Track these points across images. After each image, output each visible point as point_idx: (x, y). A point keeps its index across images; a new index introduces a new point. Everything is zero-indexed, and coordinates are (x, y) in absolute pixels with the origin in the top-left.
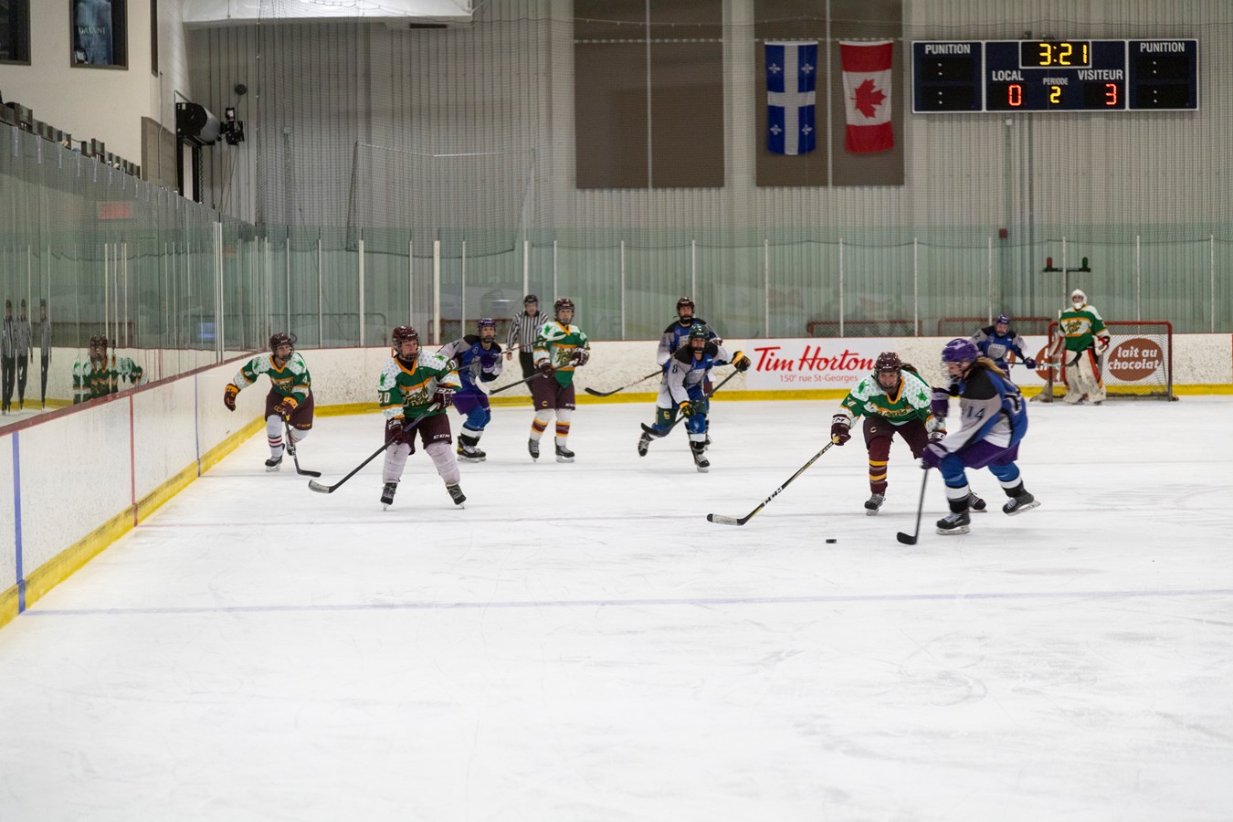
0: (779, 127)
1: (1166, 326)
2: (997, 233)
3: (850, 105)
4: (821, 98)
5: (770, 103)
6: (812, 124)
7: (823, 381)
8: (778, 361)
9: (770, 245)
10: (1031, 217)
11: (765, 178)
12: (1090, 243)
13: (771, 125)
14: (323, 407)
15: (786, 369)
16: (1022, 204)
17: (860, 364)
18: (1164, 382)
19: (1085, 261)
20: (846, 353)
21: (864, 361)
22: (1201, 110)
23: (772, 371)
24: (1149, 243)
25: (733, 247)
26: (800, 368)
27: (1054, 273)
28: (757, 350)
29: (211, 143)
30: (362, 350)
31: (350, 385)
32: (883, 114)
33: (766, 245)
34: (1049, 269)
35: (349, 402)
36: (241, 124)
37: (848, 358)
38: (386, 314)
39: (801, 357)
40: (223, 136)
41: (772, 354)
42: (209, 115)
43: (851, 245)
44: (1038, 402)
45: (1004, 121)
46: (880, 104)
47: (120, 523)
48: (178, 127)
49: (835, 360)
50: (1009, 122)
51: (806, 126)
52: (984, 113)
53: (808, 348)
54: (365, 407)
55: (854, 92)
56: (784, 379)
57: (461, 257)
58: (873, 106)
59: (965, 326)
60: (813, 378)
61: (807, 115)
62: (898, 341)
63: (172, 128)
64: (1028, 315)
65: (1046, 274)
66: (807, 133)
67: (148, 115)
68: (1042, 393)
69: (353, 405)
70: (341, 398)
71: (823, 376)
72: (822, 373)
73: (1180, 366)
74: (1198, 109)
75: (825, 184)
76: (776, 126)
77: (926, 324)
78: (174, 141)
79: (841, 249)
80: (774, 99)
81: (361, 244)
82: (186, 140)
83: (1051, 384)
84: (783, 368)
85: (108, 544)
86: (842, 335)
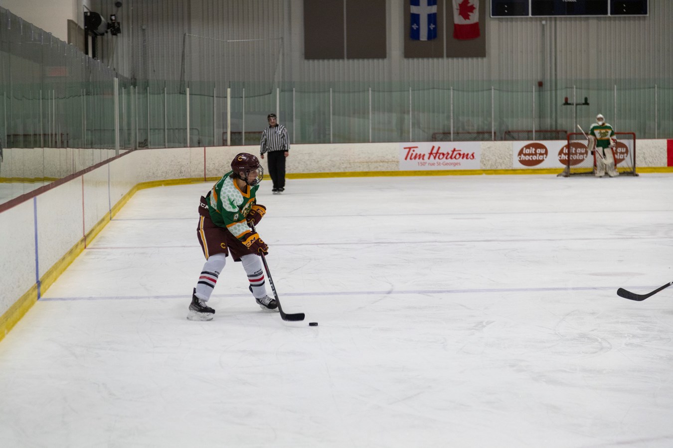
0: (417, 25)
1: (632, 135)
2: (537, 84)
3: (456, 13)
4: (440, 9)
5: (412, 12)
6: (435, 24)
7: (442, 165)
8: (417, 154)
9: (412, 90)
10: (556, 75)
11: (409, 53)
12: (588, 89)
13: (412, 24)
14: (167, 180)
15: (421, 159)
16: (551, 68)
17: (462, 156)
18: (631, 165)
19: (586, 99)
20: (454, 150)
21: (464, 154)
22: (649, 16)
23: (413, 160)
24: (620, 89)
25: (391, 92)
26: (429, 158)
27: (568, 106)
28: (405, 148)
29: (102, 34)
30: (188, 148)
31: (182, 168)
32: (474, 18)
33: (410, 90)
34: (566, 103)
35: (181, 178)
36: (119, 24)
37: (455, 153)
38: (199, 129)
39: (429, 152)
40: (109, 30)
41: (414, 151)
42: (103, 19)
43: (457, 90)
44: (562, 177)
45: (541, 21)
46: (472, 12)
47: (79, 247)
48: (85, 25)
49: (448, 154)
50: (544, 22)
51: (432, 24)
52: (531, 18)
53: (433, 147)
54: (190, 180)
55: (458, 5)
56: (420, 164)
57: (242, 97)
58: (469, 13)
59: (520, 135)
60: (436, 164)
61: (432, 18)
62: (483, 143)
63: (82, 26)
64: (554, 128)
65: (564, 106)
66: (432, 29)
67: (71, 18)
68: (564, 172)
69: (184, 179)
70: (177, 176)
71: (441, 163)
72: (441, 161)
73: (638, 157)
74: (648, 15)
75: (442, 56)
76: (415, 24)
77: (498, 134)
78: (83, 33)
79: (452, 93)
80: (414, 9)
81: (188, 90)
82: (89, 32)
83: (569, 167)
84: (419, 158)
85: (74, 259)
86: (452, 140)
